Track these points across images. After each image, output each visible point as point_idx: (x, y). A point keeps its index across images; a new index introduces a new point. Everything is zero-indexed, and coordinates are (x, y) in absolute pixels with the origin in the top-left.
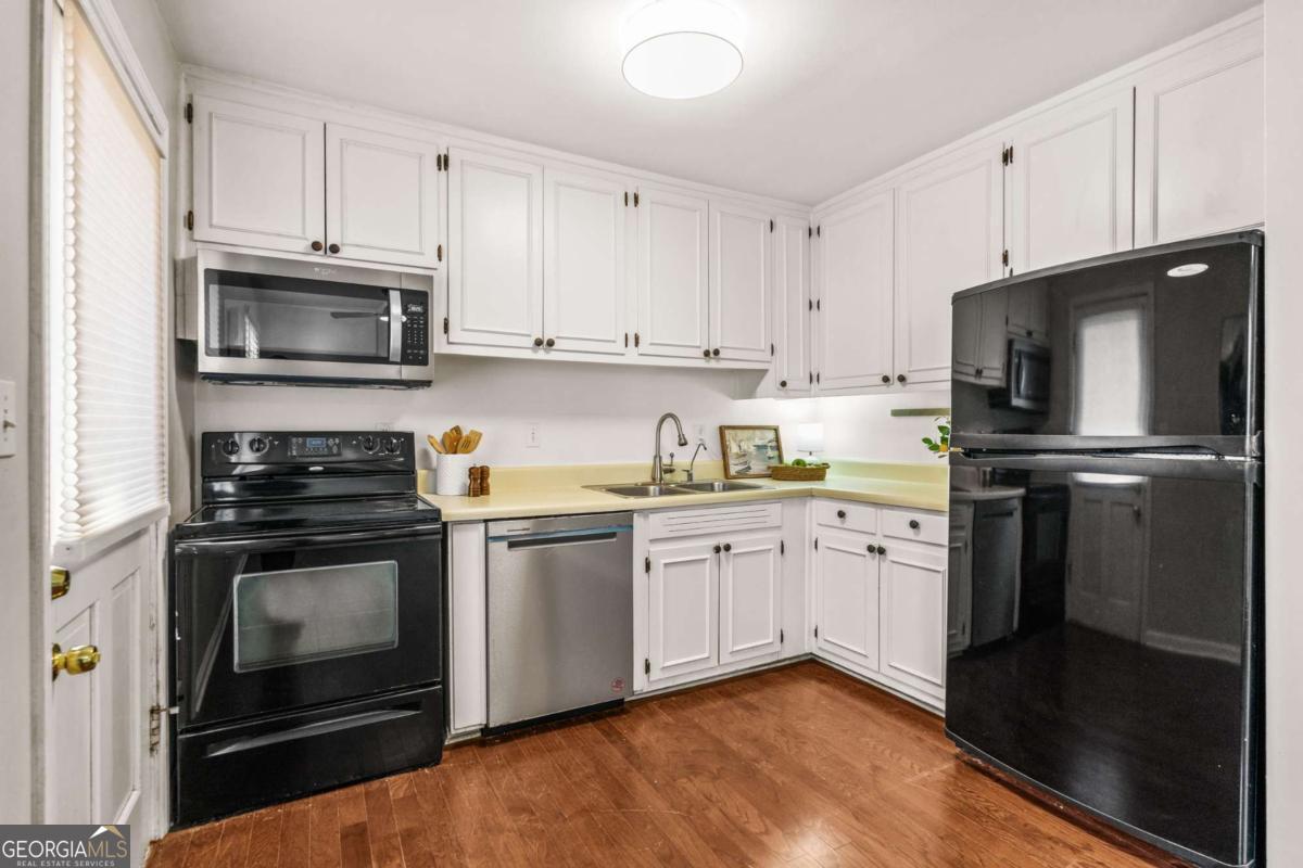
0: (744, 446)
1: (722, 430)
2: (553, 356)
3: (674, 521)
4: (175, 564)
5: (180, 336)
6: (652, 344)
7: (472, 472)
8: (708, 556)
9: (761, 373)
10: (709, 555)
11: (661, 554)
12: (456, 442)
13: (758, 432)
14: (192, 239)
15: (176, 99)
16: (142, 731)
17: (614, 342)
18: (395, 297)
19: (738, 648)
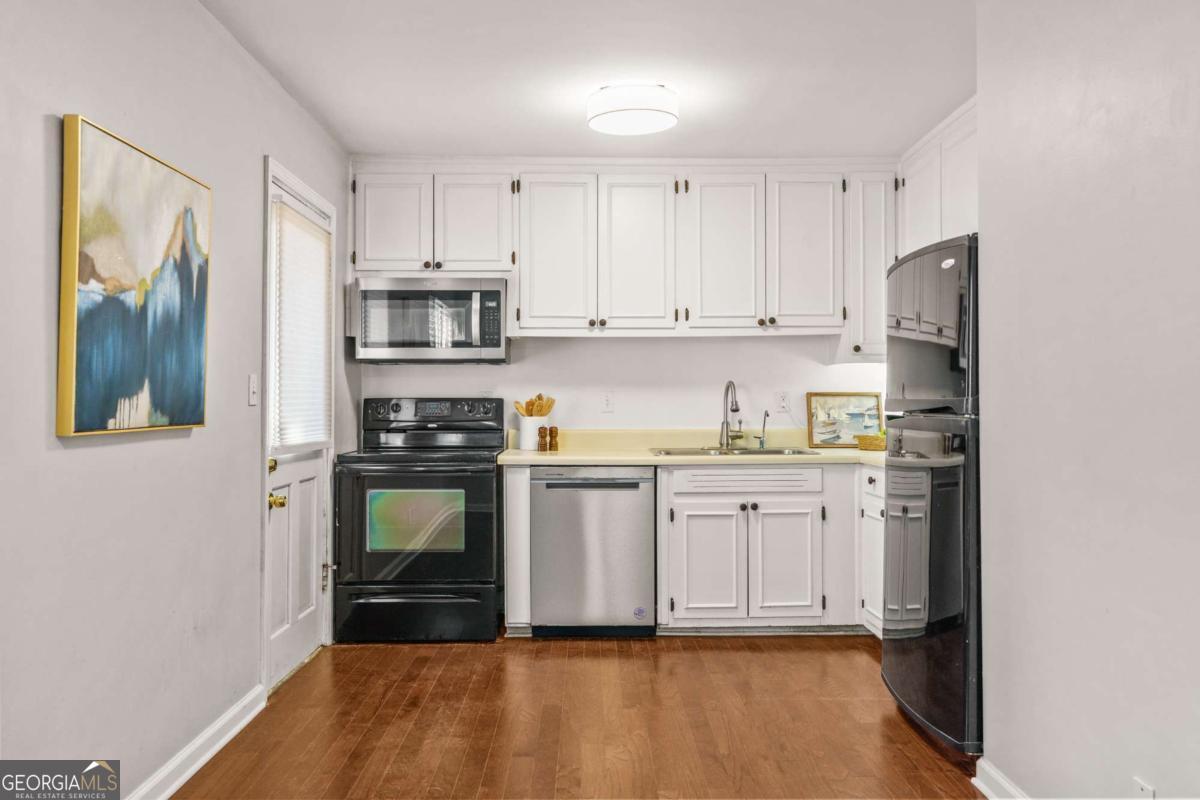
0: (834, 414)
1: (810, 395)
2: (607, 333)
3: (699, 478)
4: (338, 479)
5: (348, 335)
6: (701, 317)
7: (542, 432)
8: (735, 513)
9: (834, 338)
10: (735, 511)
11: (685, 507)
12: (534, 408)
13: (853, 399)
14: (355, 270)
15: (347, 179)
16: (318, 577)
17: (664, 317)
18: (476, 297)
19: (768, 605)
